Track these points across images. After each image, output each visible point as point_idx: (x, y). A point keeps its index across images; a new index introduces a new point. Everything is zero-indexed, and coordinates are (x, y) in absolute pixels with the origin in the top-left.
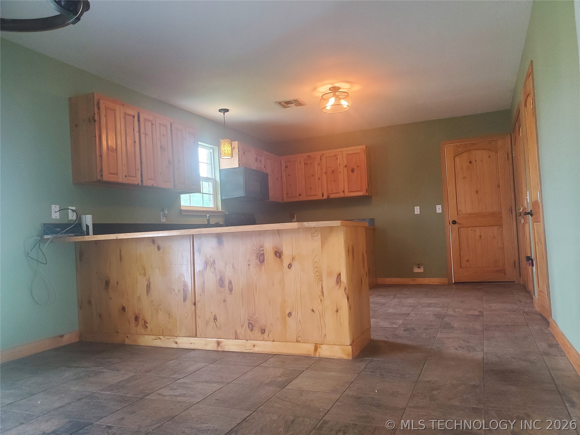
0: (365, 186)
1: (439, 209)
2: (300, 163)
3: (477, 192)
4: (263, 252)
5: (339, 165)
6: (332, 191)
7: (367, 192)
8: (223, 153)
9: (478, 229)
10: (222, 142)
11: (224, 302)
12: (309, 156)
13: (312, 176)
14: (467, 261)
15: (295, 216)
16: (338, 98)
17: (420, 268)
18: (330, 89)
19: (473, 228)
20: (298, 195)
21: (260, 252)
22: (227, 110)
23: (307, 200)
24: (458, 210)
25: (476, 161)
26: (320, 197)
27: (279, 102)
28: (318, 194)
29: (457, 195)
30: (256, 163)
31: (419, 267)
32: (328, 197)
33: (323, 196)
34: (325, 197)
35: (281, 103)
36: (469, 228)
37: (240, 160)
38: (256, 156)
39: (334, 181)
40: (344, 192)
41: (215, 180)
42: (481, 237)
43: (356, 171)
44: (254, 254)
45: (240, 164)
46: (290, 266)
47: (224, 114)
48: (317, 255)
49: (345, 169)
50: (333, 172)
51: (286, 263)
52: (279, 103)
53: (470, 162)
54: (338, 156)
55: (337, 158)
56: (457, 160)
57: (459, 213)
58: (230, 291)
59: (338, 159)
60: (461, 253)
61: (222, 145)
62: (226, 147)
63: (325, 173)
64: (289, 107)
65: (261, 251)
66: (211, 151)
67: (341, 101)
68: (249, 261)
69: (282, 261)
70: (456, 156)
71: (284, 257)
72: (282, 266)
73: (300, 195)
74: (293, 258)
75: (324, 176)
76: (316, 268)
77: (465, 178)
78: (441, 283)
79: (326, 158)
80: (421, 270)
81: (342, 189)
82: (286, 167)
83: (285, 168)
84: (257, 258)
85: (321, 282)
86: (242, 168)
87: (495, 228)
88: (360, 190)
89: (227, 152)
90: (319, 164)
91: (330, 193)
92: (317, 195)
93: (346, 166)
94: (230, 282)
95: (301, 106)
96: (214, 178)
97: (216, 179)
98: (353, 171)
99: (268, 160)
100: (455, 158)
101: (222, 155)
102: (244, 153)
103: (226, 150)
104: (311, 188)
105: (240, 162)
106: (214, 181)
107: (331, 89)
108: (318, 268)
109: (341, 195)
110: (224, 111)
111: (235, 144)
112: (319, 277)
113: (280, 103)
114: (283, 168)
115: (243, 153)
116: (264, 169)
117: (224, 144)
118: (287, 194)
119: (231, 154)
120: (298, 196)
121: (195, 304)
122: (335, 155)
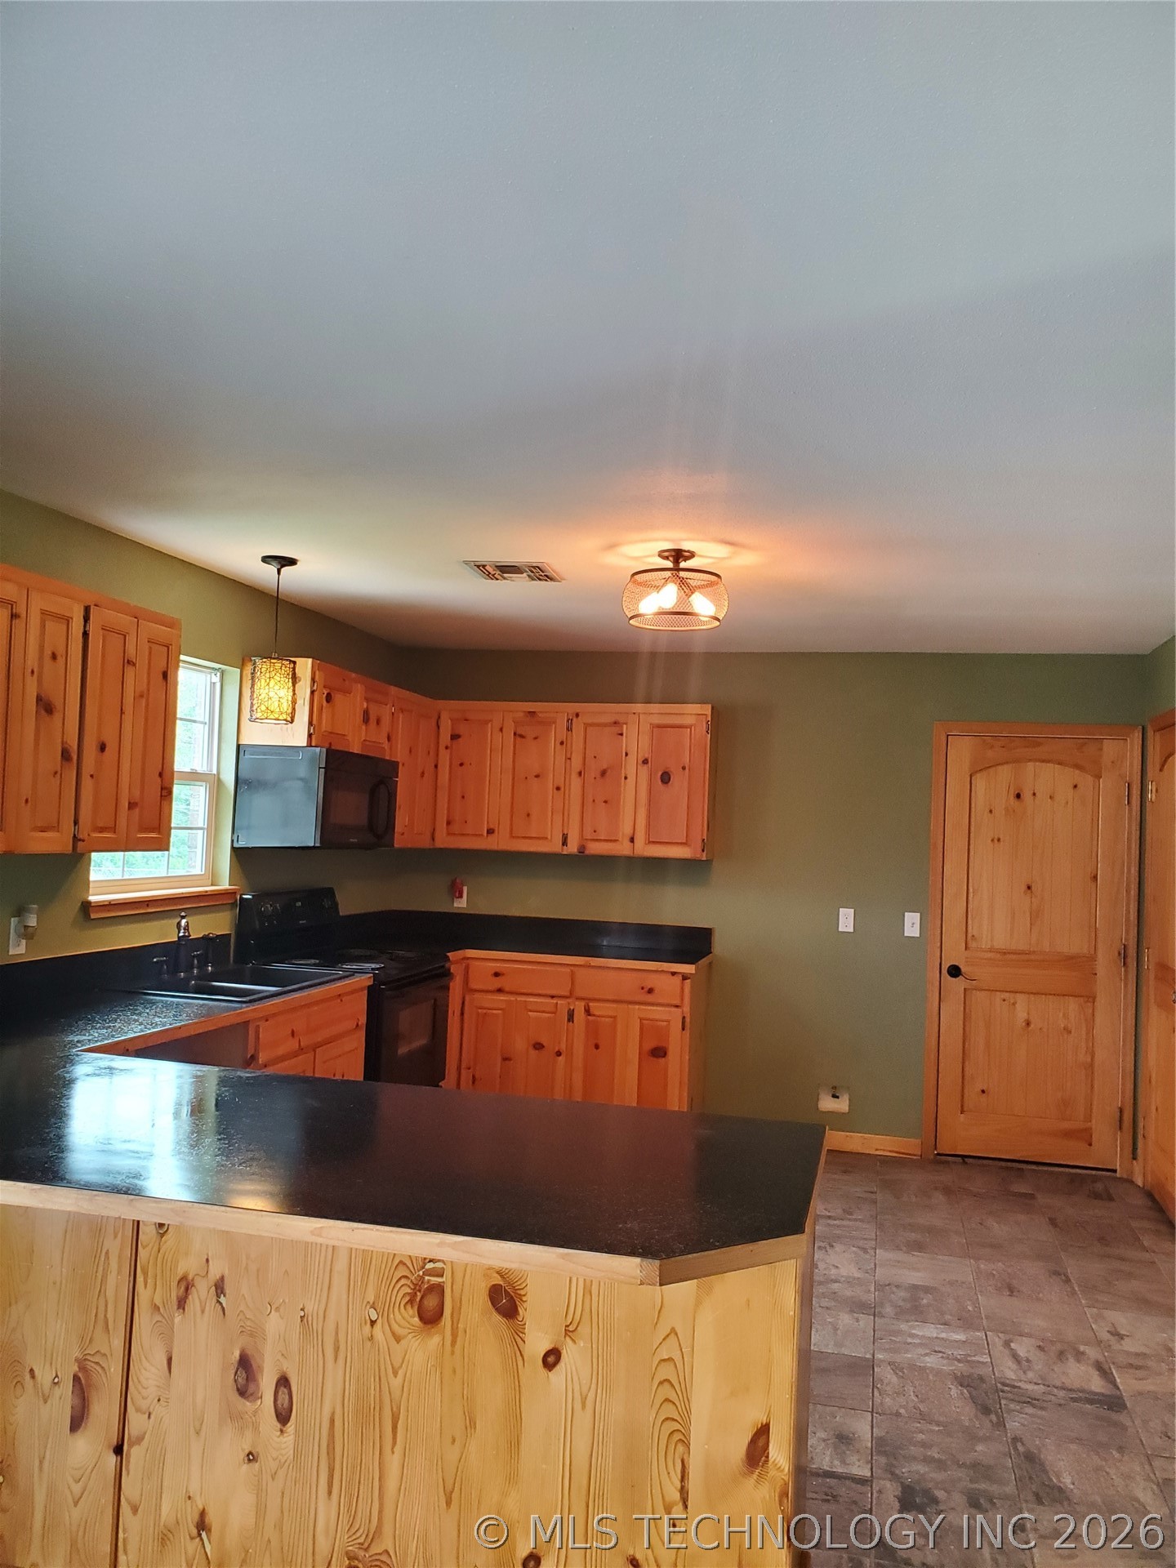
0: (699, 831)
1: (912, 924)
2: (501, 730)
3: (1029, 888)
4: (439, 1280)
5: (627, 754)
6: (595, 831)
7: (703, 851)
8: (263, 708)
9: (1021, 999)
10: (263, 670)
11: (249, 1460)
12: (532, 714)
13: (537, 776)
14: (983, 1091)
15: (465, 889)
16: (687, 588)
17: (838, 1097)
18: (662, 554)
19: (1007, 994)
20: (486, 832)
21: (427, 1278)
22: (292, 562)
23: (513, 849)
24: (970, 935)
25: (1034, 794)
26: (554, 846)
27: (477, 564)
28: (549, 837)
29: (971, 890)
30: (364, 727)
31: (835, 1096)
32: (582, 849)
33: (565, 843)
34: (572, 848)
35: (484, 566)
36: (998, 993)
37: (314, 722)
38: (365, 705)
39: (606, 802)
40: (632, 840)
41: (219, 779)
42: (1028, 1024)
43: (675, 780)
44: (400, 1279)
45: (313, 737)
46: (552, 1358)
47: (279, 572)
48: (673, 1331)
49: (644, 771)
50: (603, 773)
51: (537, 1343)
52: (478, 567)
53: (1018, 796)
54: (625, 726)
55: (620, 732)
56: (980, 783)
57: (969, 946)
58: (277, 1416)
59: (622, 734)
60: (966, 1069)
61: (263, 681)
62: (277, 687)
63: (580, 774)
64: (505, 578)
65: (430, 1275)
66: (216, 679)
67: (693, 596)
68: (373, 1307)
69: (518, 1332)
70: (976, 772)
71: (530, 1311)
72: (519, 1358)
73: (490, 831)
74: (571, 1328)
75: (576, 783)
76: (666, 1384)
77: (999, 840)
78: (897, 1152)
79: (586, 726)
80: (842, 1105)
81: (628, 831)
82: (455, 737)
83: (451, 739)
84: (411, 1302)
85: (681, 1448)
86: (318, 749)
87: (1072, 1005)
88: (684, 841)
89: (276, 704)
90: (562, 743)
91: (589, 837)
92: (547, 838)
93: (645, 762)
94: (283, 1382)
95: (544, 582)
96: (215, 772)
97: (221, 777)
98: (666, 778)
99: (401, 716)
100: (973, 778)
101: (259, 715)
102: (329, 698)
103: (275, 698)
104: (528, 815)
105: (312, 731)
106: (216, 783)
107: (666, 554)
108: (672, 1386)
109: (623, 849)
110: (280, 563)
111: (305, 666)
112: (677, 1426)
113: (481, 567)
114: (445, 738)
115: (327, 696)
116: (386, 745)
117: (268, 675)
118: (448, 823)
119: (290, 711)
120: (485, 834)
121: (118, 1450)
122: (615, 723)
